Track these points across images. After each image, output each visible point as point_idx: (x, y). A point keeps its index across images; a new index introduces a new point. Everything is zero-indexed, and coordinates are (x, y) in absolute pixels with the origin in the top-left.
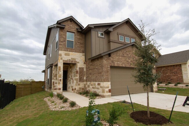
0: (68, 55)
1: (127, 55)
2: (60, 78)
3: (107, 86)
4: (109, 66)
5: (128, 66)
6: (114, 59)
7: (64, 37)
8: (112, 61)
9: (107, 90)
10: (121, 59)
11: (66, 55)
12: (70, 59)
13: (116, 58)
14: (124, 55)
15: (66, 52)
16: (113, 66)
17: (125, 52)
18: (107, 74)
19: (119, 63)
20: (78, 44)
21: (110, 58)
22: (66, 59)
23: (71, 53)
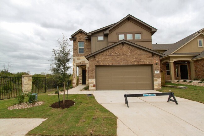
0: (79, 59)
1: (116, 53)
2: (74, 76)
3: (92, 82)
4: (94, 66)
5: (116, 64)
6: (100, 59)
7: (76, 46)
8: (98, 62)
9: (92, 85)
10: (108, 58)
11: (78, 59)
12: (81, 62)
13: (102, 58)
14: (111, 54)
15: (78, 57)
16: (98, 65)
17: (113, 51)
18: (92, 72)
19: (105, 62)
20: (87, 49)
21: (95, 59)
22: (78, 62)
23: (81, 57)
